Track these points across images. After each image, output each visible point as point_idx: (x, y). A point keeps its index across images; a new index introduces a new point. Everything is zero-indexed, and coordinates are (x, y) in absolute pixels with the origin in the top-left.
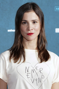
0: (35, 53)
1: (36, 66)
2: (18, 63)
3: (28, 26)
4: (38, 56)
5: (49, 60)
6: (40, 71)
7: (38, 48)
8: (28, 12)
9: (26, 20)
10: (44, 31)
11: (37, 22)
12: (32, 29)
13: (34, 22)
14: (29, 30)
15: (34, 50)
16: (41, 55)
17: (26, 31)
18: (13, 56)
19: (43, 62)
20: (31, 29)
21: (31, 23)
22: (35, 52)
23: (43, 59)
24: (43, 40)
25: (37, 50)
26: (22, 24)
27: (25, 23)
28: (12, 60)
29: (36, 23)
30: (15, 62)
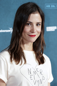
1: (36, 68)
14: (33, 32)
30: (17, 64)
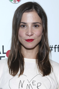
6: (37, 87)
9: (25, 22)
11: (38, 26)
12: (32, 35)
14: (28, 35)
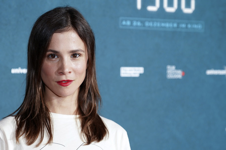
0: (75, 123)
2: (37, 146)
3: (60, 65)
4: (80, 130)
5: (104, 138)
7: (80, 110)
8: (61, 32)
10: (95, 74)
11: (80, 55)
12: (70, 72)
13: (74, 55)
14: (63, 73)
15: (70, 114)
16: (87, 128)
17: (56, 76)
18: (23, 129)
19: (93, 143)
20: (67, 70)
21: (67, 58)
22: (74, 121)
23: (92, 135)
24: (92, 94)
25: (78, 116)
26: (46, 58)
27: (53, 56)
28: (22, 139)
29: (78, 58)
30: (29, 144)
